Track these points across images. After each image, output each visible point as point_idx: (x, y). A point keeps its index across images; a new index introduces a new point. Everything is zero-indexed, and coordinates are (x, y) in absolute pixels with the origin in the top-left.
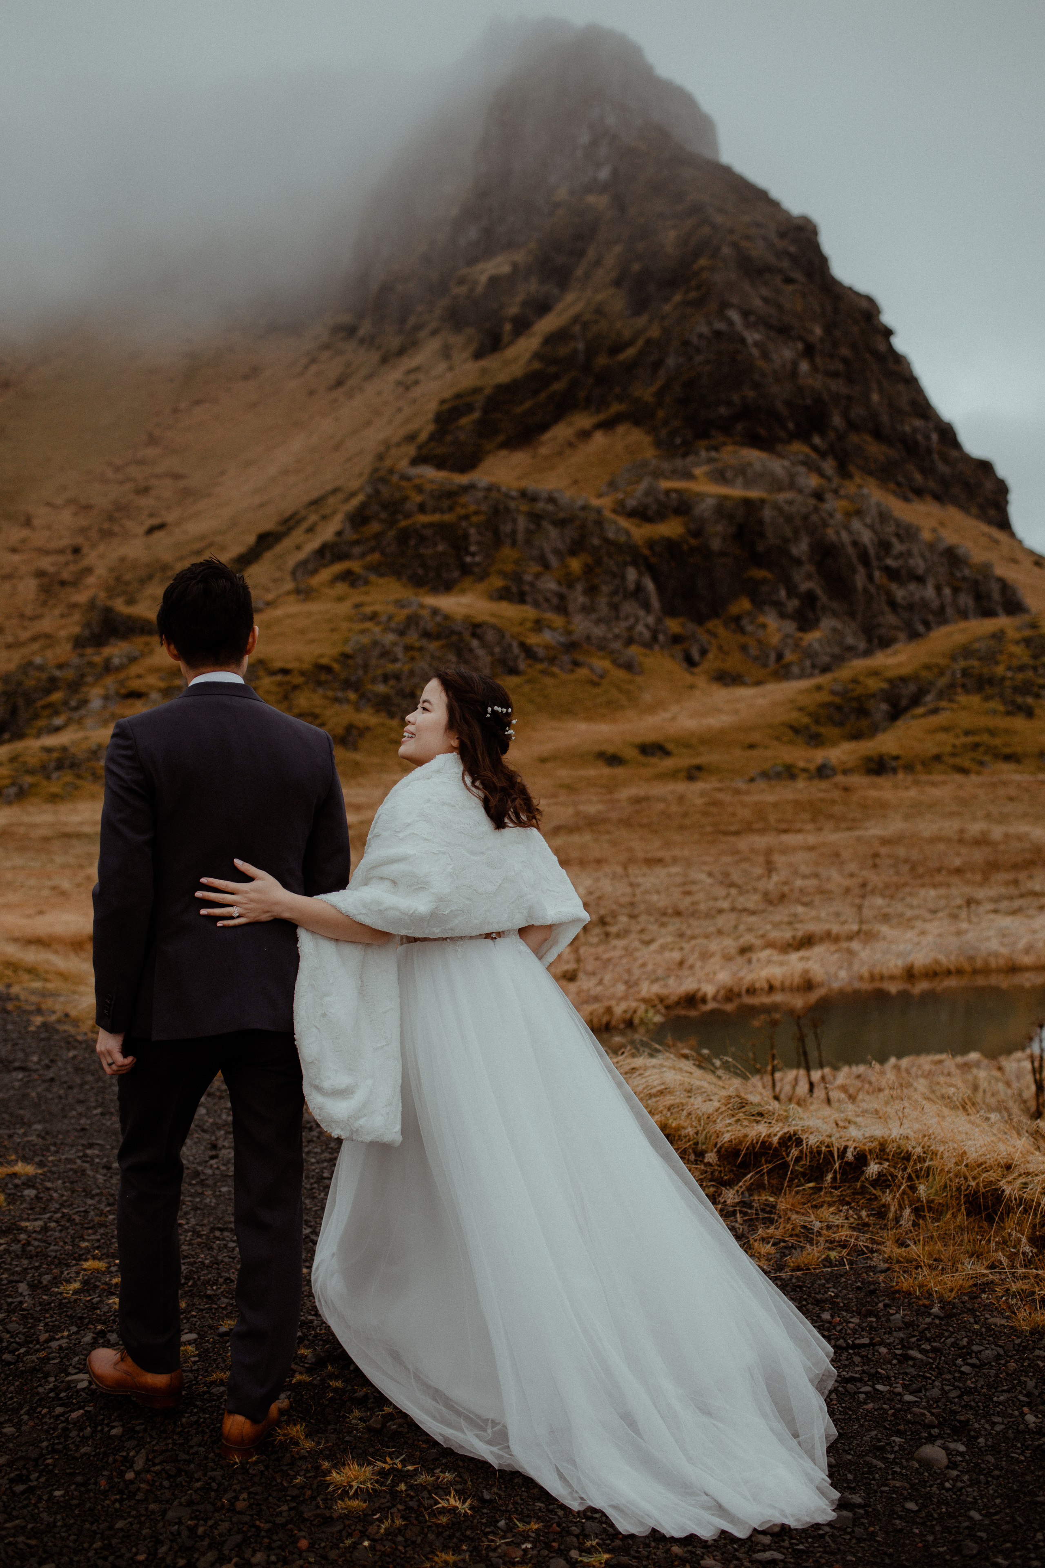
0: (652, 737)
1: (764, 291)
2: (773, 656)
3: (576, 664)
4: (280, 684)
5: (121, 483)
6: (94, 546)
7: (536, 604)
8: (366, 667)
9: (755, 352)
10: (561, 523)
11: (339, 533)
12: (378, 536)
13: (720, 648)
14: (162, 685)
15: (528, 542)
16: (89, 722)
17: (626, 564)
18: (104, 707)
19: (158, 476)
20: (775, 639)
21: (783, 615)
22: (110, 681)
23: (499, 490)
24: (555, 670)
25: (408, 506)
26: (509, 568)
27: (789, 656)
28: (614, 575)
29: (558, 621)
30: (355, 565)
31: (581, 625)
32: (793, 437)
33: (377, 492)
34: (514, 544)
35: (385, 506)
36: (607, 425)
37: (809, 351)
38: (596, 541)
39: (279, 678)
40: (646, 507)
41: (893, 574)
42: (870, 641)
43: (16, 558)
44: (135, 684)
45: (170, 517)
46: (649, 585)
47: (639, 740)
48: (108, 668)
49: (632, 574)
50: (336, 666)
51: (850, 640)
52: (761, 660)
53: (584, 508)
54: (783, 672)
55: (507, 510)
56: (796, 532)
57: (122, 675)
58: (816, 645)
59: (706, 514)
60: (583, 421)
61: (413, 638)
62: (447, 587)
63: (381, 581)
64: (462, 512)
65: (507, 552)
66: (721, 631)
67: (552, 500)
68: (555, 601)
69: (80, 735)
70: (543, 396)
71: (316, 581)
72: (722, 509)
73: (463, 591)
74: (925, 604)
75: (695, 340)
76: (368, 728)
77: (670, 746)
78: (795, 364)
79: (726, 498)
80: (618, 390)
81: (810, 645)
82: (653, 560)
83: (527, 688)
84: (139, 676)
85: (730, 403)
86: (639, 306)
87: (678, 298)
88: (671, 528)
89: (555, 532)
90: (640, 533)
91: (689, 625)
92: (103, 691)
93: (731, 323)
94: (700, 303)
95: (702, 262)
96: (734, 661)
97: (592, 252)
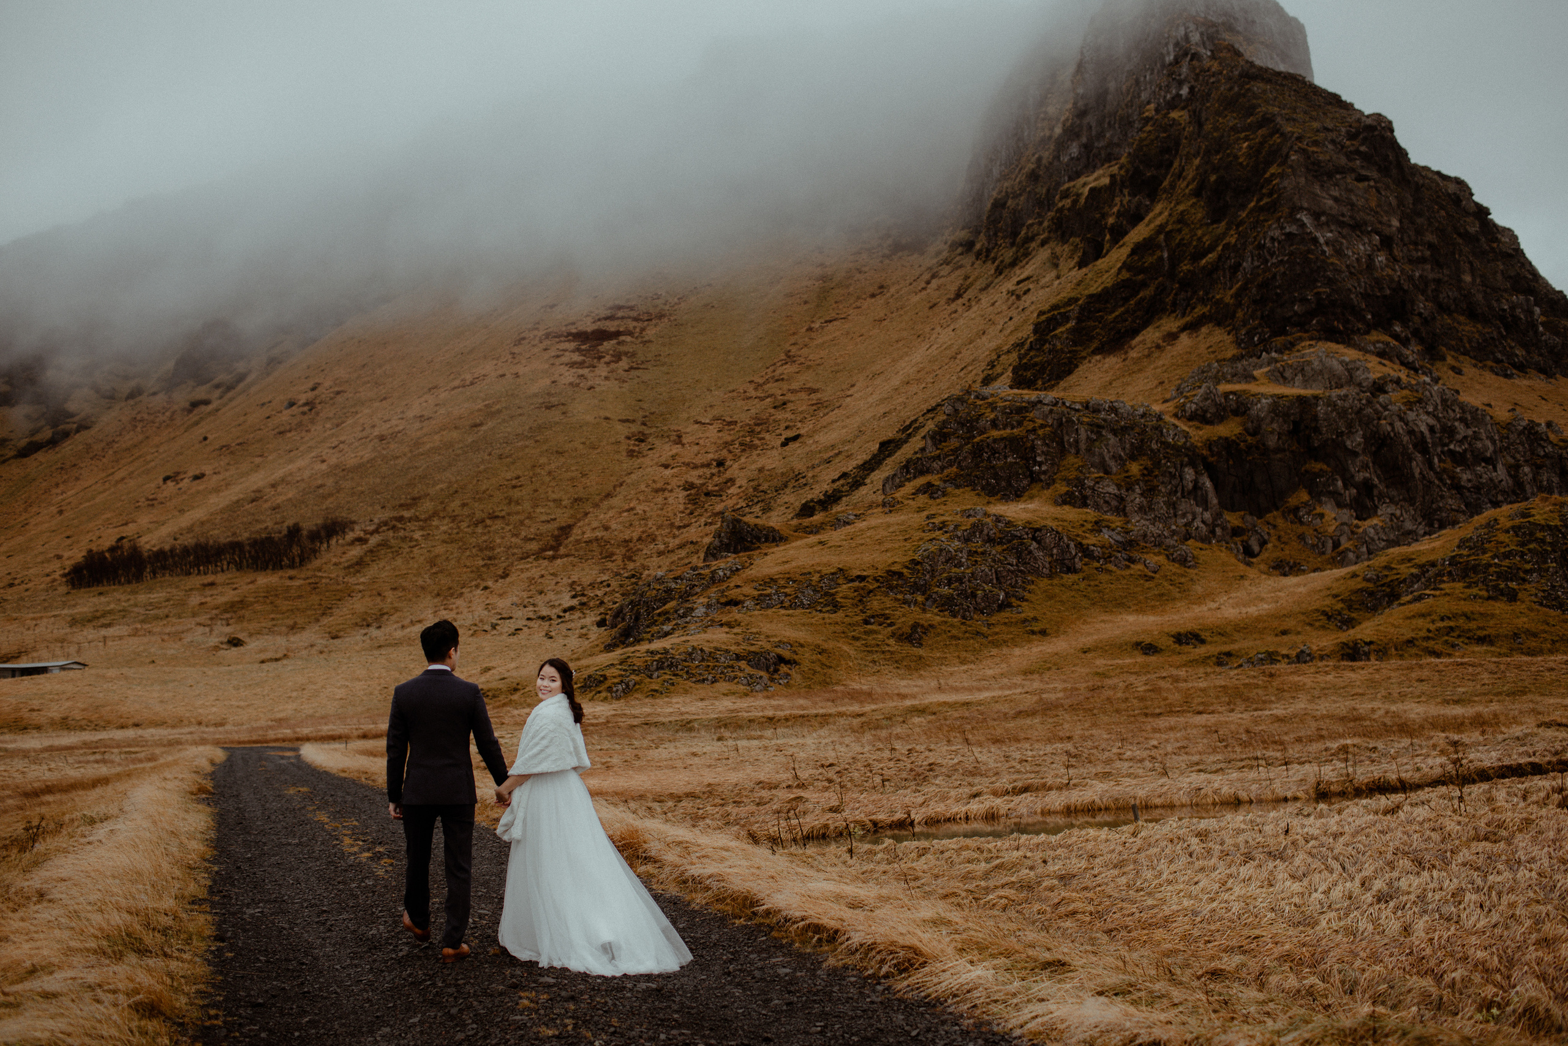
0: (1190, 626)
1: (1337, 190)
2: (1330, 544)
3: (1132, 560)
4: (857, 589)
5: (762, 399)
6: (736, 458)
7: (1097, 507)
8: (933, 571)
9: (1327, 250)
10: (1121, 431)
11: (923, 450)
12: (955, 451)
13: (1279, 538)
14: (758, 592)
15: (1090, 450)
16: (693, 627)
17: (1183, 465)
18: (706, 614)
19: (793, 391)
21: (1340, 505)
23: (1064, 403)
24: (1111, 567)
25: (982, 423)
26: (1073, 475)
27: (1345, 544)
28: (1173, 476)
29: (1117, 521)
30: (934, 479)
31: (1139, 524)
32: (1369, 328)
34: (1078, 452)
35: (962, 425)
36: (1192, 327)
37: (1387, 243)
38: (1155, 446)
39: (856, 584)
40: (1206, 411)
41: (1458, 459)
42: (1428, 523)
43: (668, 472)
45: (804, 430)
46: (1207, 483)
47: (1174, 630)
49: (1189, 474)
50: (905, 571)
51: (1408, 525)
52: (1318, 549)
53: (1144, 415)
54: (1339, 559)
55: (1071, 421)
56: (1350, 426)
59: (1262, 414)
60: (1170, 324)
61: (977, 544)
62: (1018, 495)
63: (957, 491)
64: (1031, 426)
65: (1071, 459)
66: (1280, 522)
67: (1113, 409)
68: (1114, 503)
70: (1132, 303)
71: (898, 495)
72: (1277, 406)
73: (1032, 498)
74: (1493, 485)
75: (1270, 242)
76: (931, 626)
77: (1204, 635)
78: (1371, 258)
79: (1282, 397)
80: (1201, 293)
81: (1365, 531)
82: (1211, 459)
83: (1082, 585)
84: (738, 586)
85: (1303, 300)
86: (1217, 214)
87: (1252, 204)
88: (1229, 429)
89: (1113, 440)
90: (1199, 435)
91: (1249, 518)
92: (706, 600)
93: (1303, 225)
94: (1272, 208)
95: (1273, 170)
96: (1292, 550)
97: (1176, 165)
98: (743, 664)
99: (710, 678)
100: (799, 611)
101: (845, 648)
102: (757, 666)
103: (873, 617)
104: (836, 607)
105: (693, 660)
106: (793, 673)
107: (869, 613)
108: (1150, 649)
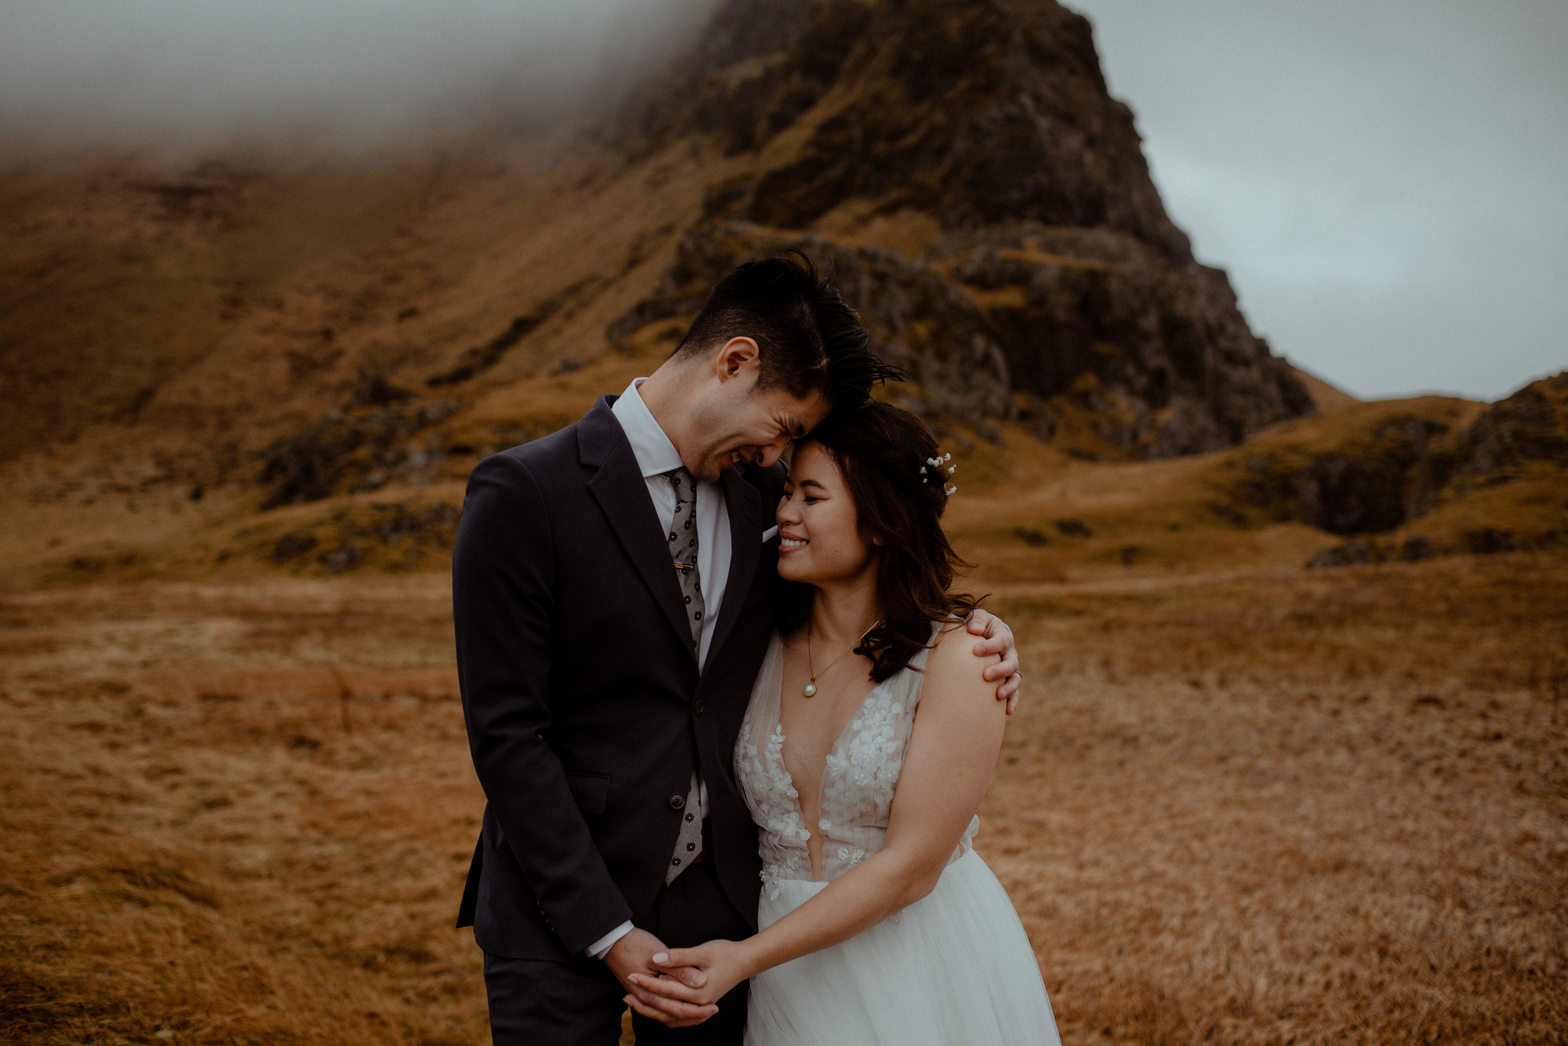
1: (1054, 79)
2: (1127, 437)
9: (1046, 138)
10: (907, 284)
11: (659, 291)
13: (1068, 426)
15: (874, 302)
17: (974, 332)
18: (429, 464)
19: (407, 266)
20: (1129, 418)
21: (1132, 393)
22: (431, 436)
23: (836, 248)
27: (1145, 436)
28: (962, 343)
29: (913, 389)
30: (681, 324)
31: (937, 394)
33: (698, 247)
35: (709, 262)
36: (888, 211)
37: (1091, 142)
38: (941, 306)
40: (985, 274)
42: (1219, 422)
44: (464, 438)
45: (422, 303)
46: (998, 356)
48: (422, 422)
49: (980, 343)
51: (1201, 422)
52: (1115, 439)
53: (922, 271)
54: (1139, 453)
55: (849, 268)
56: (1145, 305)
57: (443, 429)
58: (1174, 425)
59: (1050, 284)
60: (861, 207)
66: (1068, 408)
67: (891, 261)
68: (908, 368)
69: (410, 493)
70: (817, 183)
71: (638, 339)
72: (1066, 279)
75: (985, 123)
78: (1081, 154)
79: (1066, 268)
80: (897, 176)
81: (1164, 424)
82: (997, 329)
85: (1022, 187)
86: (919, 94)
87: (964, 84)
88: (1011, 298)
89: (900, 294)
90: (983, 300)
91: (1036, 401)
92: (423, 446)
93: (1023, 107)
94: (990, 87)
95: (991, 48)
96: (1086, 440)
97: (859, 48)
108: (1035, 539)
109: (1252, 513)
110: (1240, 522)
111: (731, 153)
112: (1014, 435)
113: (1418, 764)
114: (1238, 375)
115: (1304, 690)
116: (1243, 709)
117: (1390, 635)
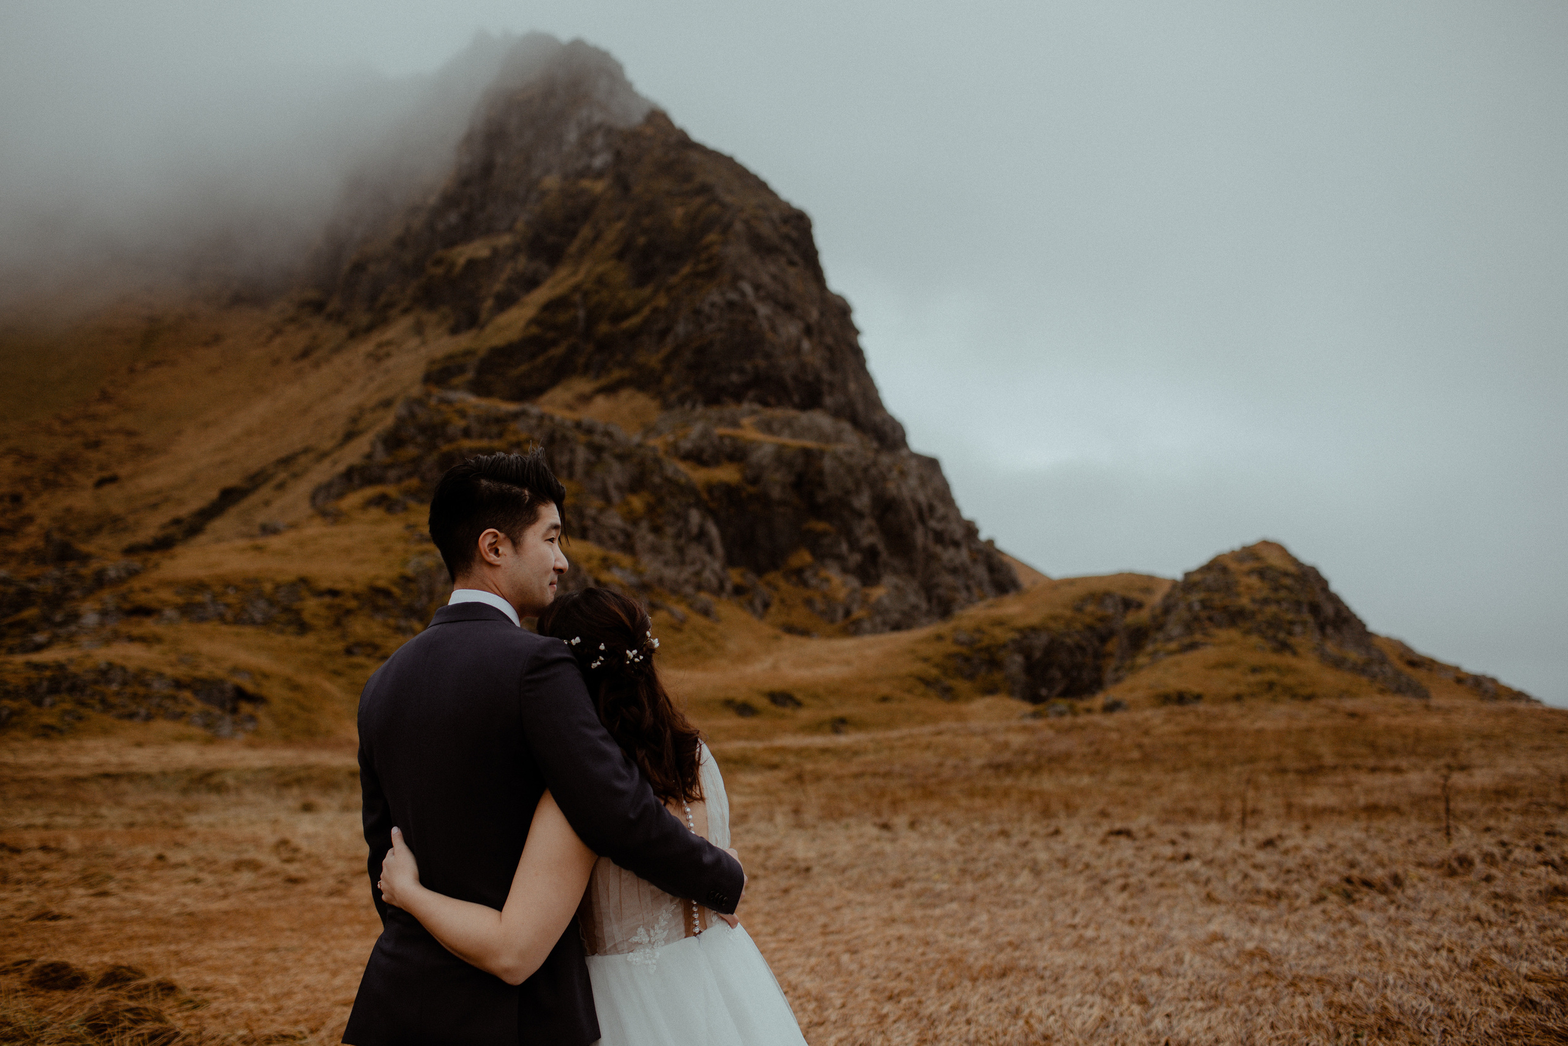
1: (773, 269)
2: (840, 612)
4: (330, 607)
7: (600, 541)
9: (766, 325)
10: (622, 458)
11: (369, 456)
12: (416, 461)
13: (782, 601)
14: (180, 600)
15: (588, 474)
16: (84, 640)
17: (689, 506)
18: (102, 624)
19: (108, 433)
20: (842, 594)
21: (845, 570)
22: (108, 596)
23: (552, 418)
25: (450, 430)
27: (858, 613)
28: (678, 516)
29: (626, 560)
30: (391, 490)
31: (651, 566)
33: (413, 415)
34: (571, 476)
35: (422, 430)
36: (609, 390)
37: (808, 331)
38: (657, 480)
39: (327, 600)
40: (701, 451)
42: (929, 600)
44: (143, 599)
45: (121, 471)
46: (713, 531)
48: (100, 581)
49: (695, 516)
50: (396, 590)
51: (913, 599)
52: (828, 615)
53: (639, 446)
54: (852, 628)
55: (565, 439)
56: (858, 484)
57: (124, 588)
58: (886, 601)
59: (766, 461)
60: (581, 385)
66: (782, 584)
67: (608, 434)
68: (621, 538)
69: (75, 653)
70: (540, 360)
72: (780, 457)
75: (706, 308)
78: (799, 342)
79: (781, 446)
80: (619, 357)
81: (877, 601)
82: (713, 505)
84: (146, 590)
85: (742, 371)
86: (642, 278)
87: (686, 270)
88: (727, 474)
89: (616, 466)
90: (699, 476)
91: (751, 577)
92: (98, 606)
93: (743, 294)
94: (711, 274)
95: (712, 237)
96: (799, 616)
97: (586, 232)
98: (187, 694)
99: (143, 711)
100: (249, 630)
101: (328, 685)
102: (208, 699)
103: (358, 644)
104: (303, 628)
105: (109, 682)
106: (261, 713)
107: (352, 640)
108: (744, 709)
109: (961, 685)
110: (948, 694)
111: (454, 331)
112: (727, 609)
113: (1105, 882)
114: (948, 555)
115: (996, 827)
116: (930, 844)
117: (1086, 780)
